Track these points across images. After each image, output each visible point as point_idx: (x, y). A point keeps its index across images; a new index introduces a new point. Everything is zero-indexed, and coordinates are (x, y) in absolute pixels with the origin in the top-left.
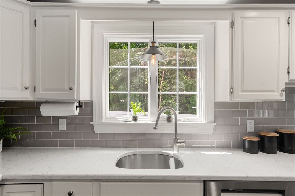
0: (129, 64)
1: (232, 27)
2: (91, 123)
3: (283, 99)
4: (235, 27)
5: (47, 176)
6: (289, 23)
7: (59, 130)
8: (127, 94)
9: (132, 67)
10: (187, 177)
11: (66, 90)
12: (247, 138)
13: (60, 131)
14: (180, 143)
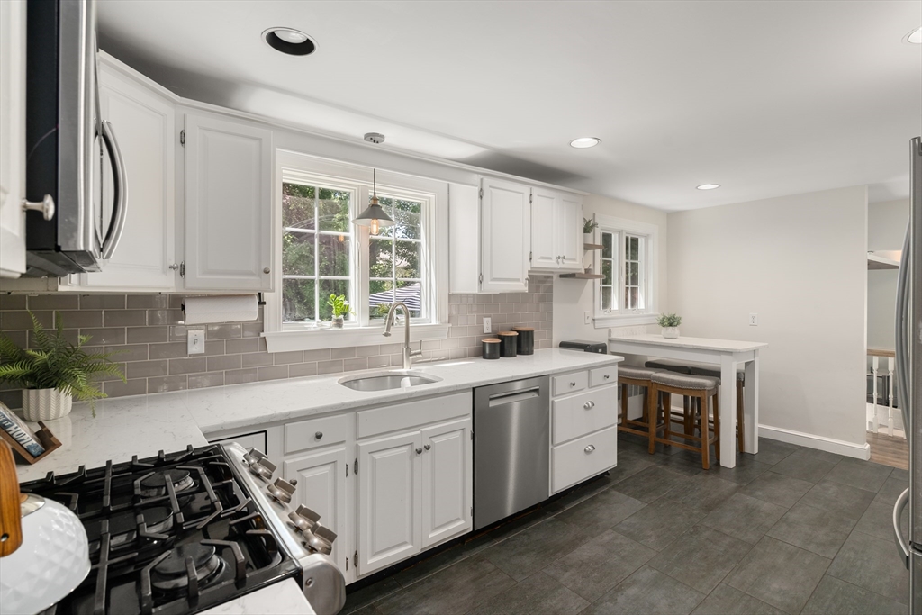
0: (316, 226)
1: (481, 197)
2: (262, 335)
3: (526, 289)
4: (485, 197)
5: (281, 414)
6: (531, 202)
7: (189, 353)
8: (313, 280)
9: (323, 232)
10: (460, 386)
11: (251, 274)
12: (488, 341)
13: (190, 355)
14: (415, 354)
